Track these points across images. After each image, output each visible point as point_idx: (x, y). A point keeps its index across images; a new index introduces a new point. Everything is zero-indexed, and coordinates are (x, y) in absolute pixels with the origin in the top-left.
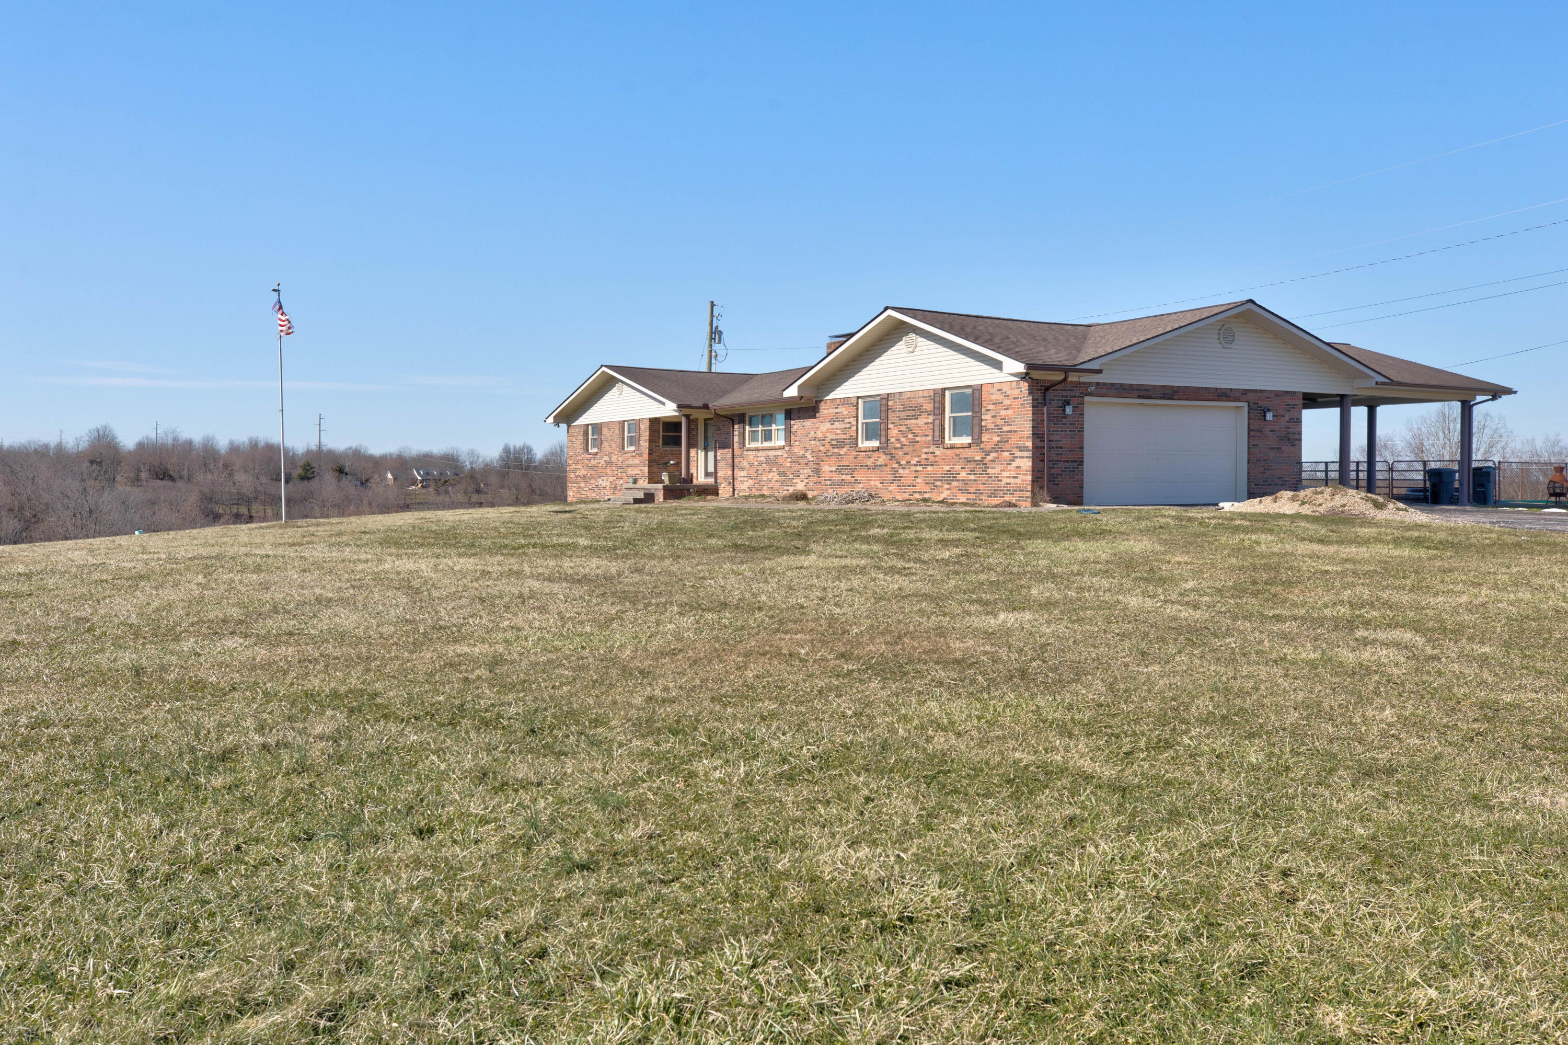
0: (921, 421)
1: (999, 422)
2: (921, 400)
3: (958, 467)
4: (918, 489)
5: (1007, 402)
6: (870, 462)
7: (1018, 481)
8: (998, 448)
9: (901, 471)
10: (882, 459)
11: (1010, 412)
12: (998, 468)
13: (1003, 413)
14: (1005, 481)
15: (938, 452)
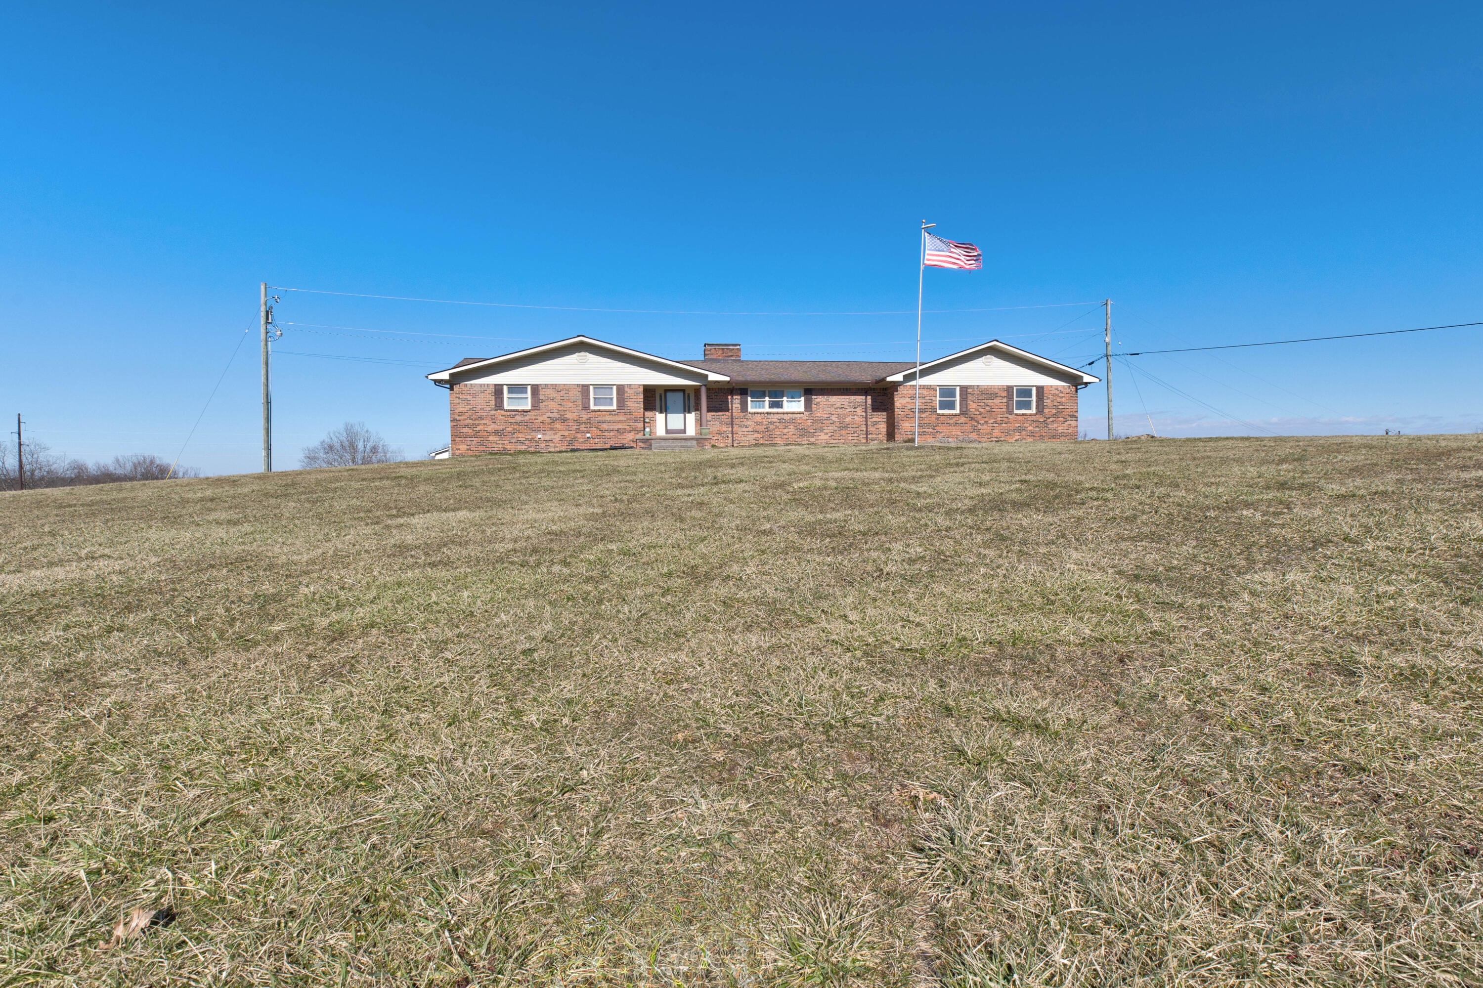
0: (997, 401)
1: (1055, 403)
2: (997, 391)
3: (1026, 425)
4: (995, 435)
5: (1061, 395)
6: (951, 421)
7: (1070, 431)
8: (1054, 415)
9: (979, 426)
10: (963, 419)
11: (1063, 399)
12: (1055, 425)
13: (1059, 400)
14: (1060, 431)
15: (1010, 417)
